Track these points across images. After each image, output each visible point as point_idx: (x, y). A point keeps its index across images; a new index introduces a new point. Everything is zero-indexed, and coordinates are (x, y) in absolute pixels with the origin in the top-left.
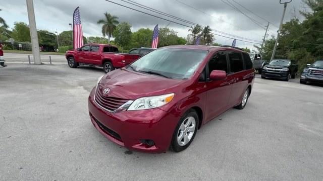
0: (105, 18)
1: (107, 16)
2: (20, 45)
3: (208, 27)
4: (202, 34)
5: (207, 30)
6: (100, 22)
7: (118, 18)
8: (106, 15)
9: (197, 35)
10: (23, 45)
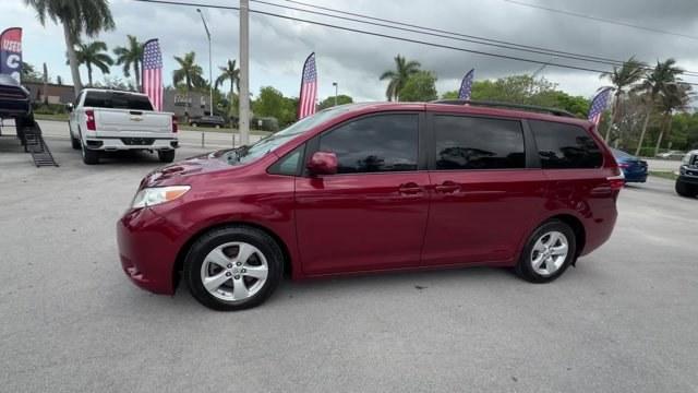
0: (394, 68)
1: (400, 61)
2: (260, 123)
3: (670, 62)
4: (646, 85)
5: (665, 72)
6: (386, 75)
7: (419, 65)
8: (398, 59)
9: (627, 88)
10: (264, 121)
